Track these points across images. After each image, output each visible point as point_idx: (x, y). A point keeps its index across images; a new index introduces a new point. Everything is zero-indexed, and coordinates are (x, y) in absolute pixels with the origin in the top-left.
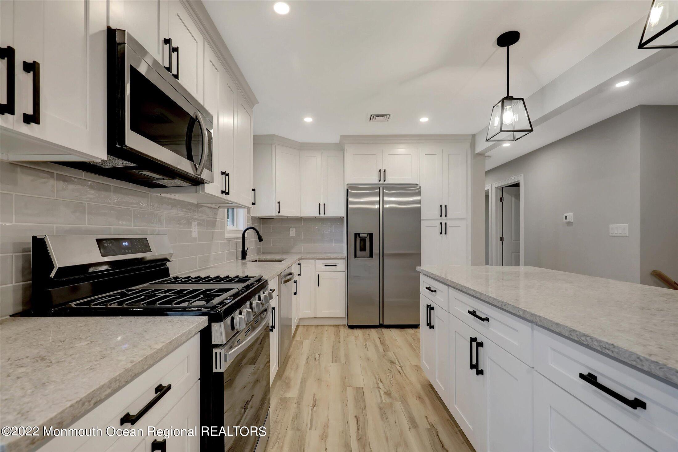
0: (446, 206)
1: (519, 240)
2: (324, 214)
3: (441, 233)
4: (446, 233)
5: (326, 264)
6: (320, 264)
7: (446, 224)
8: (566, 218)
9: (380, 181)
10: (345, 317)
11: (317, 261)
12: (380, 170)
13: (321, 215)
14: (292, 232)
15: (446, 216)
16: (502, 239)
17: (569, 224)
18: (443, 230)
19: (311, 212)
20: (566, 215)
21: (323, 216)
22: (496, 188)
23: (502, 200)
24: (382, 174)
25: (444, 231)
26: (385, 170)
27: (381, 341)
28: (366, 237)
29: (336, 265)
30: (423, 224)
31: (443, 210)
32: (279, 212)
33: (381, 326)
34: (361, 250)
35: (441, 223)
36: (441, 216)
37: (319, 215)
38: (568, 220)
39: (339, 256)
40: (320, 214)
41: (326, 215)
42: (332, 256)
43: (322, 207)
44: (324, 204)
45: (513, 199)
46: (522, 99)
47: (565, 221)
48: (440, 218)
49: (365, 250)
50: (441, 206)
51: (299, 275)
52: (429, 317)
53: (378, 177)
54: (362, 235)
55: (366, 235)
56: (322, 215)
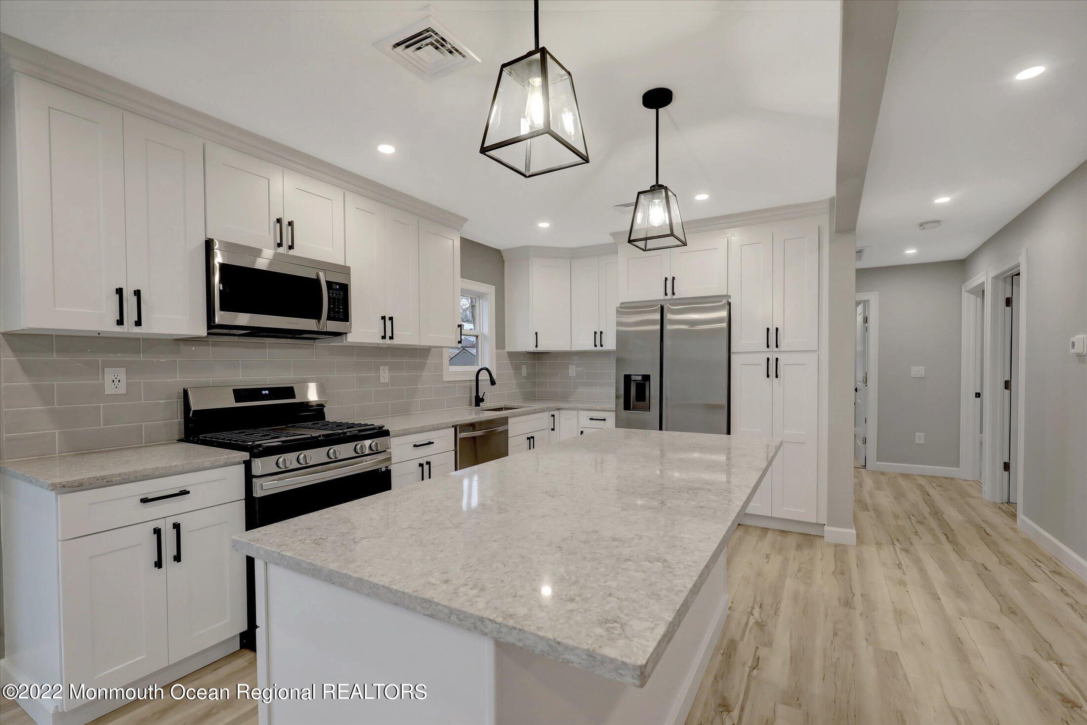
2: (600, 346)
3: (768, 376)
4: (777, 376)
5: (591, 418)
6: (584, 416)
7: (777, 360)
8: (1073, 345)
9: (665, 295)
11: (582, 412)
12: (666, 278)
14: (572, 371)
15: (777, 346)
16: (1008, 385)
17: (1080, 358)
18: (773, 369)
19: (585, 343)
20: (1074, 339)
23: (1010, 302)
24: (669, 284)
25: (773, 373)
26: (674, 279)
28: (641, 381)
29: (604, 420)
30: (736, 359)
31: (772, 337)
32: (537, 346)
34: (638, 399)
35: (768, 359)
36: (768, 346)
37: (594, 348)
38: (1077, 350)
39: (607, 406)
40: (595, 346)
41: (603, 348)
42: (602, 407)
43: (598, 336)
44: (601, 332)
47: (1073, 351)
48: (767, 350)
49: (644, 400)
51: (553, 430)
53: (665, 290)
54: (636, 378)
55: (640, 378)
56: (598, 348)
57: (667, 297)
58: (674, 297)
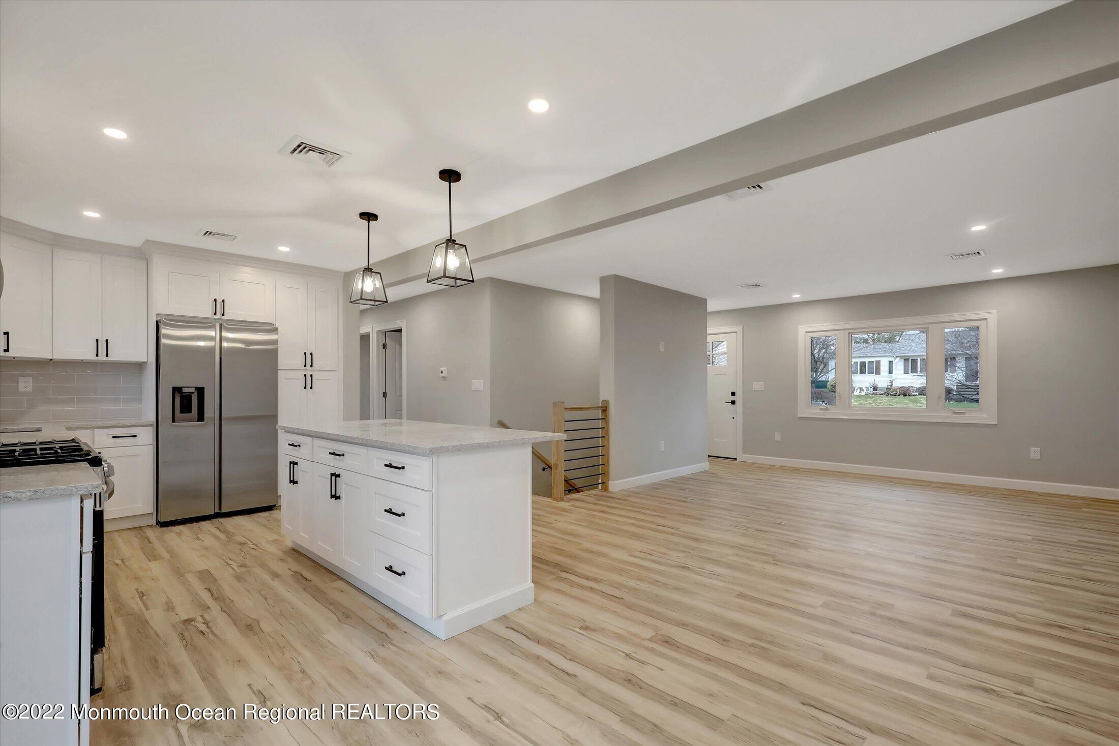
0: (311, 354)
1: (402, 396)
2: (107, 356)
3: (305, 388)
4: (311, 388)
5: (114, 436)
6: (104, 436)
7: (311, 376)
8: (442, 372)
9: (215, 314)
10: (152, 512)
11: (96, 431)
12: (215, 300)
13: (99, 358)
15: (311, 366)
16: (385, 395)
17: (444, 378)
18: (309, 383)
19: (81, 352)
20: (442, 369)
21: (105, 358)
22: (378, 331)
23: (384, 346)
24: (219, 305)
25: (309, 385)
26: (223, 301)
27: (220, 530)
28: (193, 393)
29: (135, 436)
30: (281, 375)
31: (309, 359)
32: (7, 351)
33: (219, 515)
34: (182, 411)
35: (305, 375)
36: (305, 366)
37: (96, 358)
38: (444, 374)
39: (142, 421)
40: (97, 355)
41: (110, 358)
42: (127, 422)
43: (102, 345)
44: (107, 341)
45: (398, 346)
46: (380, 273)
47: (441, 375)
48: (304, 368)
49: (190, 411)
50: (305, 354)
52: (292, 473)
53: (212, 310)
54: (185, 390)
55: (192, 390)
56: (102, 357)
57: (215, 317)
58: (223, 317)
